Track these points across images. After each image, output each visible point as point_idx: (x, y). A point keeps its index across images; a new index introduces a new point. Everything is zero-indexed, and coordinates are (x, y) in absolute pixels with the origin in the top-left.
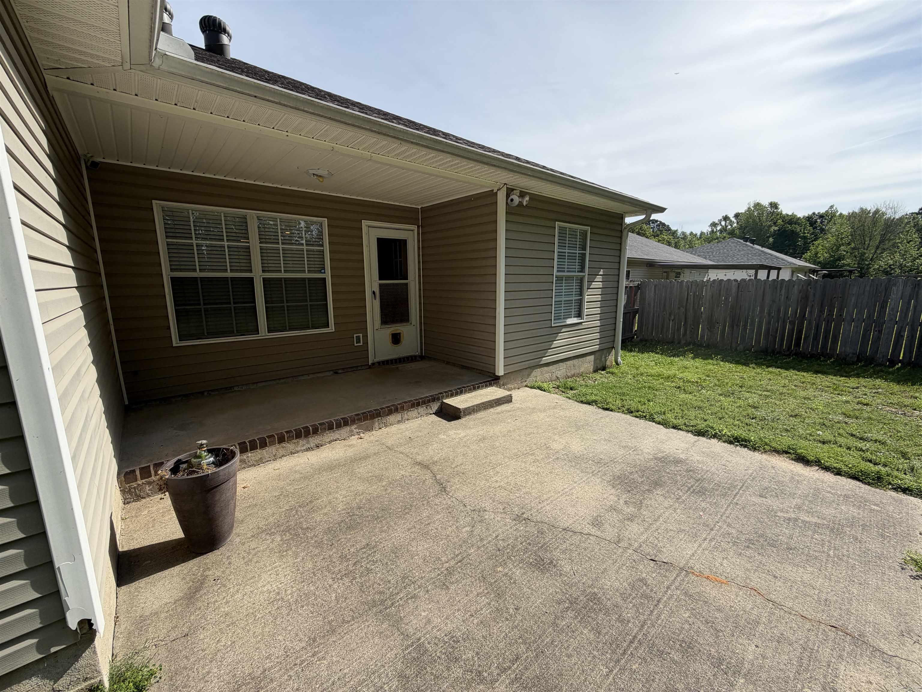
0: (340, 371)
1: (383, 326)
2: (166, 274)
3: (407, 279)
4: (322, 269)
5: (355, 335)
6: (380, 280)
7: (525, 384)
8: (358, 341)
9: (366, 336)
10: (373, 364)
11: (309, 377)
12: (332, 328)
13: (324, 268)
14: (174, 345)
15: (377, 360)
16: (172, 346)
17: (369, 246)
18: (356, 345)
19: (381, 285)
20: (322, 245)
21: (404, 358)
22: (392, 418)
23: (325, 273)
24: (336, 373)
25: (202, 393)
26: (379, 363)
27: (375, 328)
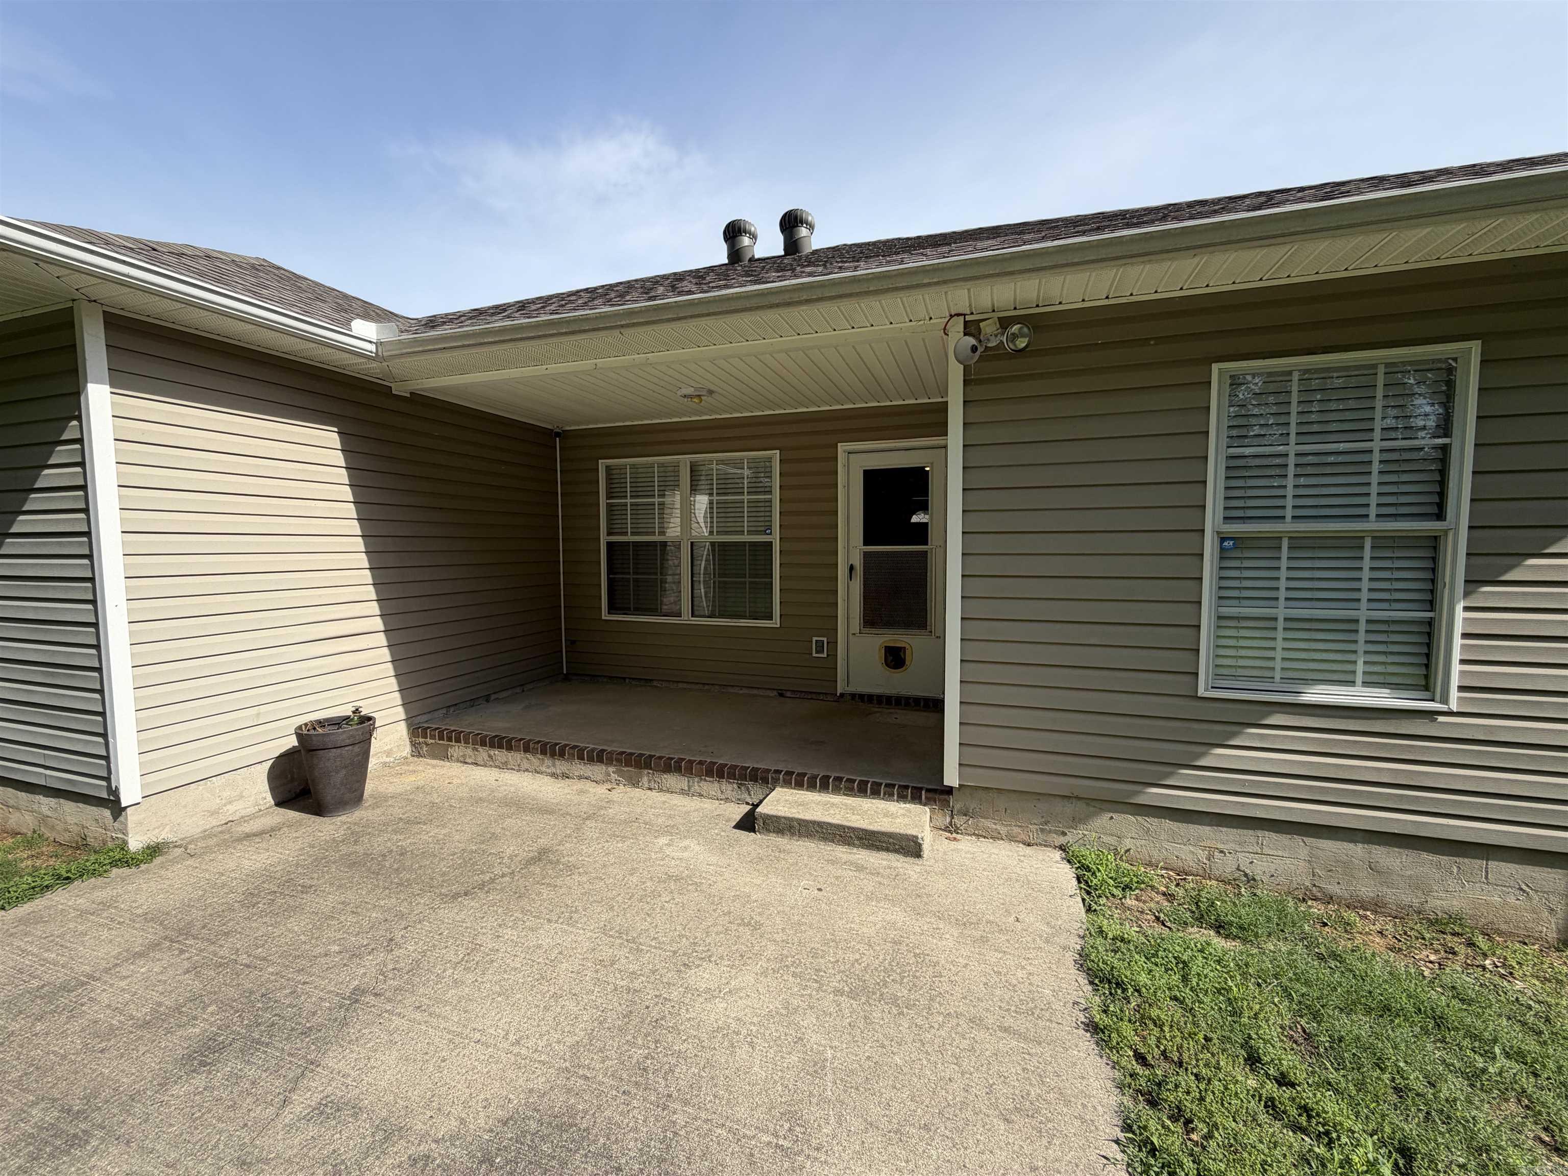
0: (788, 694)
1: (867, 630)
2: (604, 539)
3: (926, 544)
4: (768, 530)
5: (815, 639)
6: (865, 544)
7: (1062, 840)
8: (820, 649)
9: (833, 643)
10: (842, 695)
11: (741, 692)
12: (776, 622)
13: (770, 527)
14: (603, 618)
15: (851, 689)
16: (601, 619)
17: (848, 486)
18: (814, 655)
19: (866, 555)
20: (770, 492)
21: (907, 699)
22: (672, 780)
23: (771, 534)
24: (781, 695)
25: (624, 679)
26: (853, 696)
27: (852, 631)
